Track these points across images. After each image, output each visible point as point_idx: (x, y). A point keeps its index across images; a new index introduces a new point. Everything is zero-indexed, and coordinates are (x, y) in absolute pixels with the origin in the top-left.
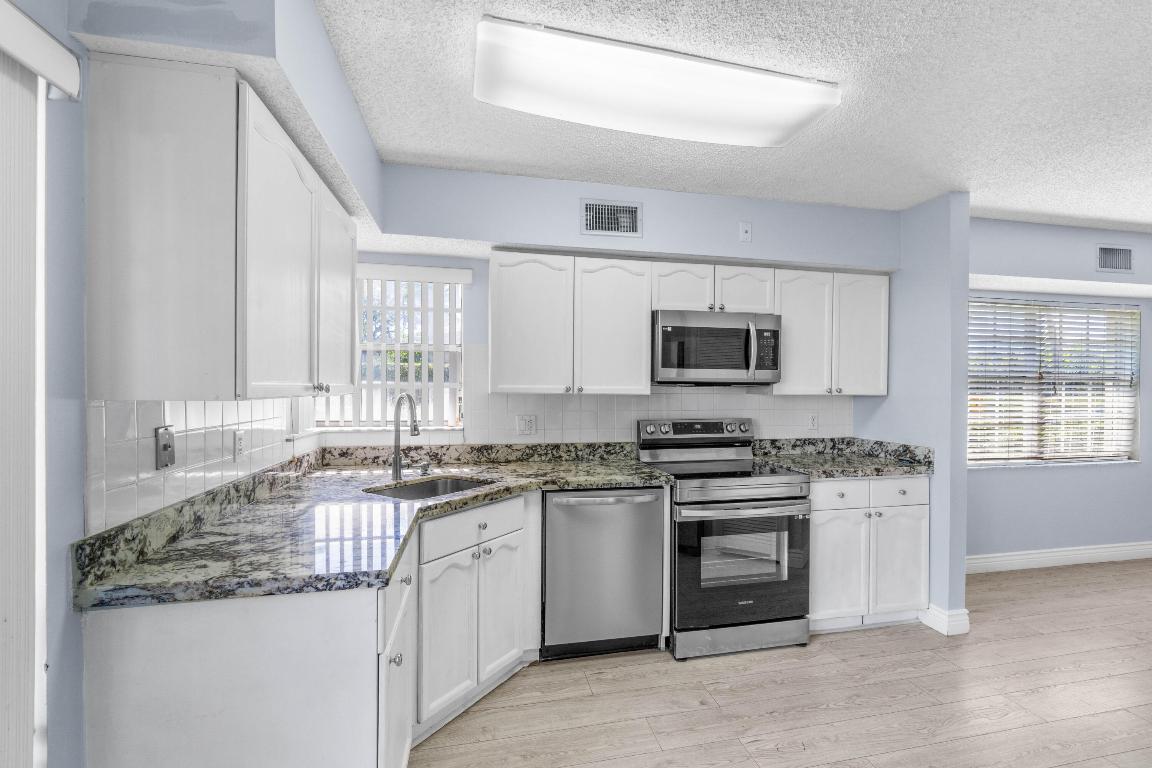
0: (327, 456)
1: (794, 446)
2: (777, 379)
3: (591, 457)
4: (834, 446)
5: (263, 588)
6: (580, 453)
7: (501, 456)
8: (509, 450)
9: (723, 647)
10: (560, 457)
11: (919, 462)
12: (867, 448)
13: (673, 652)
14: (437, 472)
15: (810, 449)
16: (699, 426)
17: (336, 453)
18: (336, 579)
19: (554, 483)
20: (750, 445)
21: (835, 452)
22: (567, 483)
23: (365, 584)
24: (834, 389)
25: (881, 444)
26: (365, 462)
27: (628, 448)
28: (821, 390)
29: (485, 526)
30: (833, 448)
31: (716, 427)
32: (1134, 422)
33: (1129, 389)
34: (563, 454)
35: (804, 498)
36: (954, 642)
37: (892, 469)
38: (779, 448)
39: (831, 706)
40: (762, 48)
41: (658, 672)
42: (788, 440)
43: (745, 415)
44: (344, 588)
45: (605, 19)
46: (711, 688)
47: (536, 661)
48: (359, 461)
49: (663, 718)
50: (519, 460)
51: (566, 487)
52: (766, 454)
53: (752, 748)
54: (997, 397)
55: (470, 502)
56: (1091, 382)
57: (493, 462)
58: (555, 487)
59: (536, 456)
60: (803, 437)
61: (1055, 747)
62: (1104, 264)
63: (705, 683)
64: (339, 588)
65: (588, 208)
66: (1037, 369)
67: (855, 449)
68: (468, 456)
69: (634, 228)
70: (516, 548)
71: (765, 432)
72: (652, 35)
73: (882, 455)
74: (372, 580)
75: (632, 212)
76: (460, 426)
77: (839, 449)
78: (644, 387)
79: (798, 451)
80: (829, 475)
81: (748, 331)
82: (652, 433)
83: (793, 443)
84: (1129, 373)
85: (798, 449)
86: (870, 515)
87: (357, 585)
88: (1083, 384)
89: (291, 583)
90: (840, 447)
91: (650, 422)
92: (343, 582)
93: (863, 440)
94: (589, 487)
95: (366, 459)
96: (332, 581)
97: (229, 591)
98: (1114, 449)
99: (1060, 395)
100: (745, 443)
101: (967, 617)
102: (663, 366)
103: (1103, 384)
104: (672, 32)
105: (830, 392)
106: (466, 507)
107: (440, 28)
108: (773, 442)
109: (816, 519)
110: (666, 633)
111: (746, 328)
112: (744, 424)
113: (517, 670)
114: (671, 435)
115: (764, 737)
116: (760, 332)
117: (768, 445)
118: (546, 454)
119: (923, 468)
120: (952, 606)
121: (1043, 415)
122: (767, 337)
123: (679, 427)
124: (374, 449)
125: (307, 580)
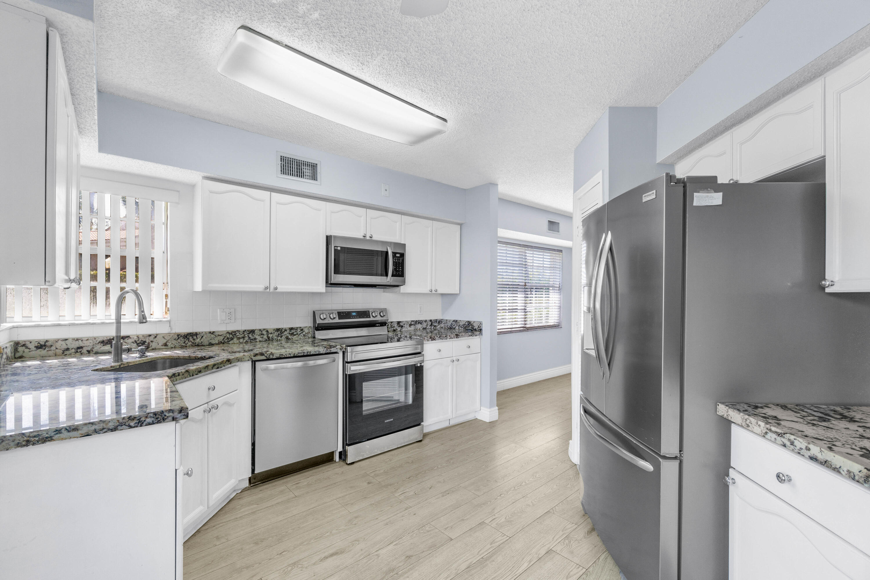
0: (21, 349)
1: (410, 325)
2: (404, 283)
3: (279, 338)
4: (432, 324)
5: (80, 432)
6: (270, 336)
7: (205, 341)
8: (212, 336)
9: (376, 450)
10: (255, 339)
11: (475, 330)
12: (449, 324)
13: (345, 460)
14: (151, 355)
15: (419, 326)
16: (354, 314)
17: (32, 346)
18: (146, 417)
19: (262, 354)
20: (385, 325)
21: (433, 327)
22: (272, 354)
23: (170, 418)
24: (433, 290)
25: (456, 321)
26: (66, 353)
27: (306, 331)
28: (426, 290)
29: (214, 388)
30: (431, 325)
31: (364, 314)
32: (560, 307)
33: (558, 291)
34: (257, 337)
35: (419, 353)
36: (492, 424)
37: (463, 334)
38: (402, 327)
39: (439, 467)
40: (412, 93)
41: (337, 474)
42: (407, 322)
43: (382, 306)
44: (153, 423)
45: (326, 52)
46: (372, 475)
47: (246, 488)
48: (59, 352)
49: (347, 496)
50: (220, 343)
51: (271, 357)
52: (394, 331)
53: (402, 497)
54: (507, 295)
55: (203, 370)
56: (544, 288)
57: (198, 345)
58: (263, 358)
59: (235, 339)
60: (415, 319)
61: (534, 459)
62: (550, 229)
63: (368, 473)
64: (149, 424)
65: (282, 159)
66: (524, 281)
67: (442, 325)
68: (174, 342)
69: (314, 177)
70: (233, 405)
71: (394, 317)
72: (353, 69)
73: (457, 328)
74: (176, 415)
75: (314, 167)
76: (168, 317)
77: (435, 326)
78: (320, 287)
79: (413, 328)
80: (433, 339)
81: (387, 253)
82: (325, 319)
83: (409, 323)
84: (558, 283)
85: (412, 326)
86: (453, 361)
87: (164, 420)
88: (541, 289)
89: (107, 424)
90: (435, 324)
91: (322, 312)
92: (153, 419)
93: (447, 320)
94: (288, 356)
95: (68, 349)
96: (143, 419)
97: (47, 438)
98: (553, 321)
99: (533, 294)
100: (383, 324)
101: (497, 411)
102: (335, 273)
103: (549, 289)
104: (365, 71)
105: (431, 291)
106: (200, 375)
107: (203, 21)
108: (399, 323)
109: (426, 366)
110: (340, 449)
111: (385, 250)
112: (382, 311)
113: (232, 497)
114: (337, 320)
115: (407, 490)
116: (394, 254)
117: (396, 325)
118: (244, 338)
119: (478, 333)
120: (491, 407)
121: (526, 305)
122: (398, 257)
123: (342, 315)
124: (77, 340)
125: (121, 421)
